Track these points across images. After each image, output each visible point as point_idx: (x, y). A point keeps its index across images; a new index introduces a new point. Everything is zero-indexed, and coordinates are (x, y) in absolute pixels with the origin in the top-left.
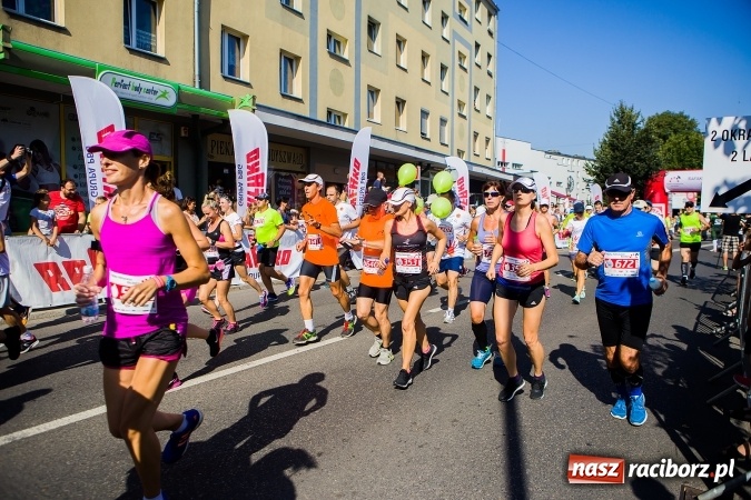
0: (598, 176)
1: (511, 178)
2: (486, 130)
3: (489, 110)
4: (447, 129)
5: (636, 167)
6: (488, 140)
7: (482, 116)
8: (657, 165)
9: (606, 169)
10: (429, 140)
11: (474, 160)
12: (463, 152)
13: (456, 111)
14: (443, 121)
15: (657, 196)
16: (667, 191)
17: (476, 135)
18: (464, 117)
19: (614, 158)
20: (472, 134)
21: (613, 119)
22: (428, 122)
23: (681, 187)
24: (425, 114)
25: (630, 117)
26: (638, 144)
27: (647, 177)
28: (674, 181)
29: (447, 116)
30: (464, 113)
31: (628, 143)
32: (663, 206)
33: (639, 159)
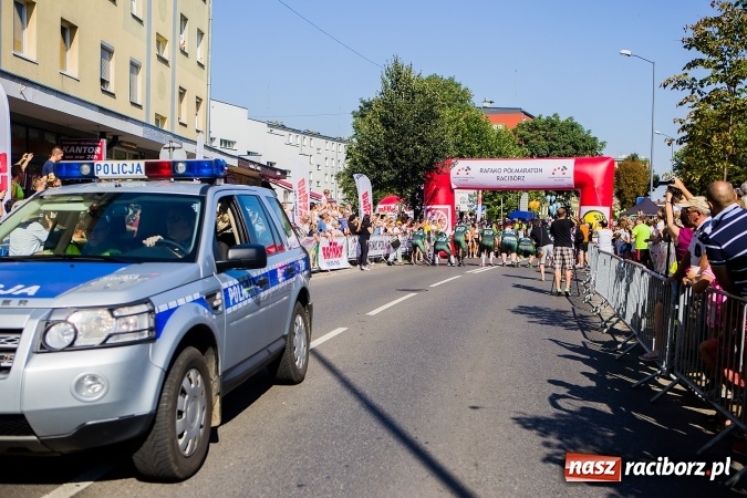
0: (365, 163)
1: (235, 163)
2: (197, 85)
3: (200, 53)
4: (140, 78)
5: (417, 151)
6: (199, 102)
7: (191, 63)
8: (444, 151)
9: (377, 153)
10: (112, 95)
11: (179, 131)
12: (163, 119)
13: (154, 51)
14: (135, 67)
15: (441, 194)
16: (454, 186)
17: (182, 92)
18: (165, 62)
19: (388, 138)
20: (177, 91)
21: (384, 82)
22: (112, 64)
23: (471, 182)
24: (107, 52)
25: (410, 81)
26: (419, 121)
27: (431, 167)
28: (463, 173)
29: (141, 58)
30: (165, 55)
31: (408, 118)
32: (449, 207)
33: (422, 142)
